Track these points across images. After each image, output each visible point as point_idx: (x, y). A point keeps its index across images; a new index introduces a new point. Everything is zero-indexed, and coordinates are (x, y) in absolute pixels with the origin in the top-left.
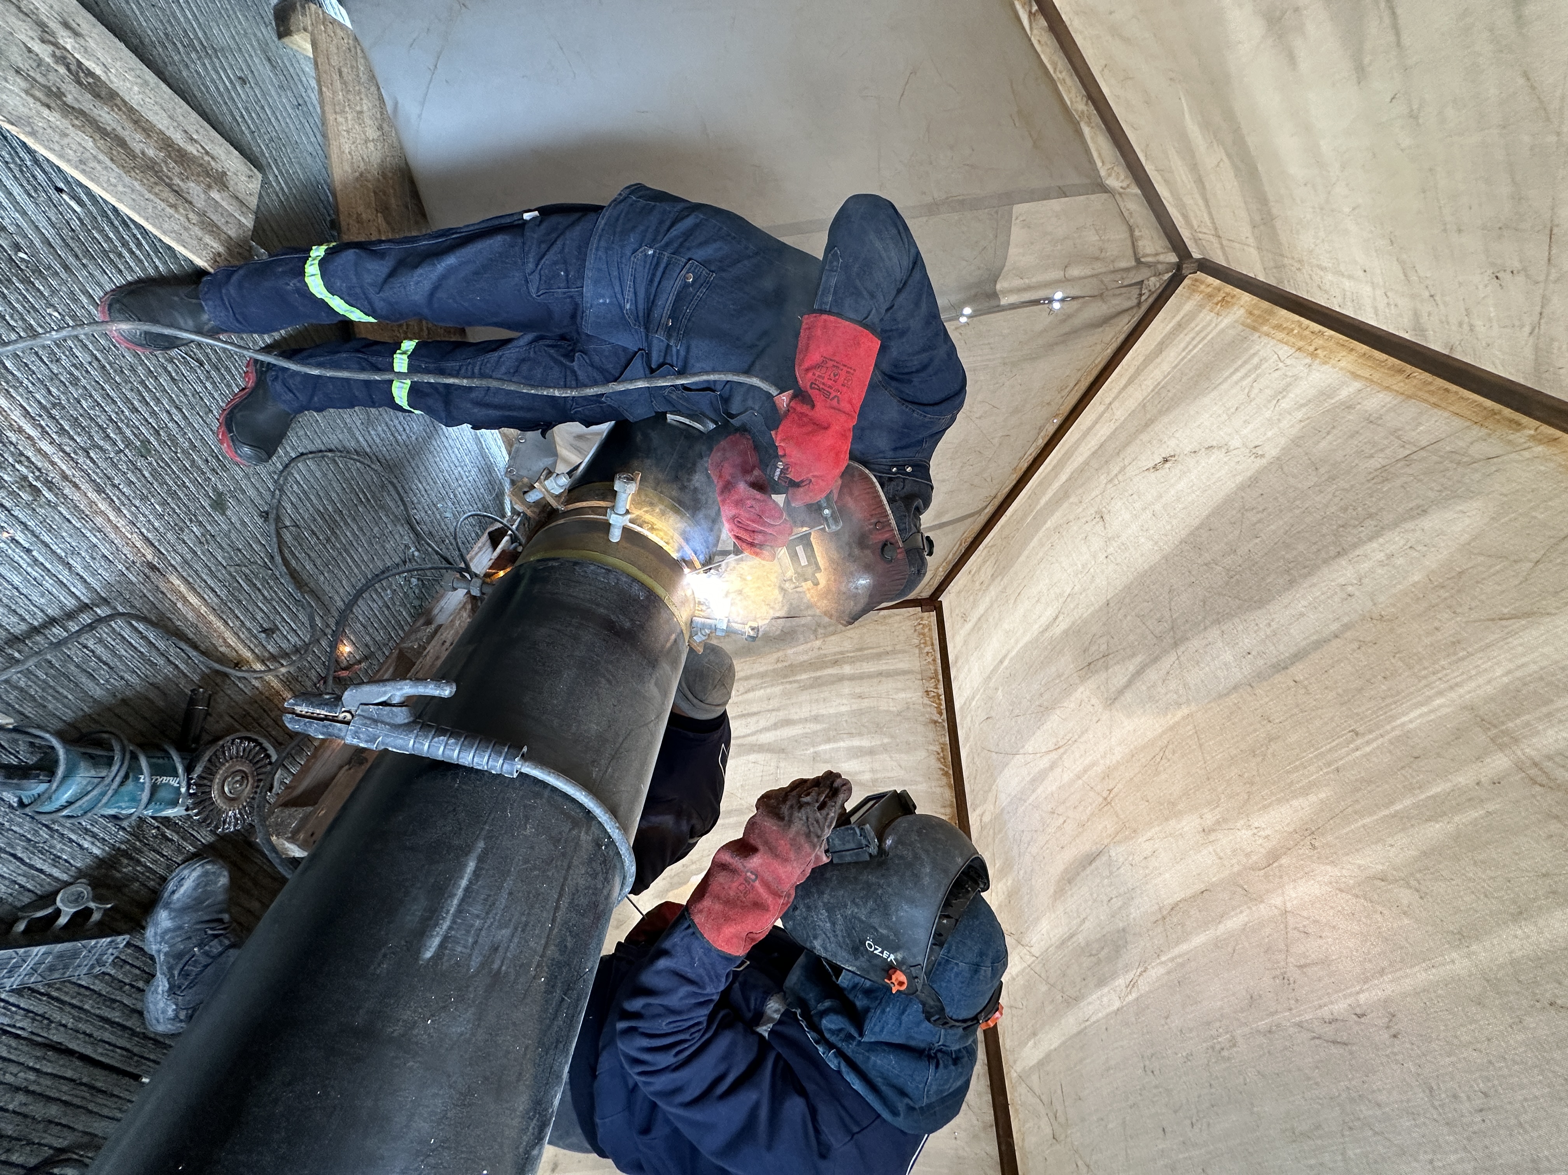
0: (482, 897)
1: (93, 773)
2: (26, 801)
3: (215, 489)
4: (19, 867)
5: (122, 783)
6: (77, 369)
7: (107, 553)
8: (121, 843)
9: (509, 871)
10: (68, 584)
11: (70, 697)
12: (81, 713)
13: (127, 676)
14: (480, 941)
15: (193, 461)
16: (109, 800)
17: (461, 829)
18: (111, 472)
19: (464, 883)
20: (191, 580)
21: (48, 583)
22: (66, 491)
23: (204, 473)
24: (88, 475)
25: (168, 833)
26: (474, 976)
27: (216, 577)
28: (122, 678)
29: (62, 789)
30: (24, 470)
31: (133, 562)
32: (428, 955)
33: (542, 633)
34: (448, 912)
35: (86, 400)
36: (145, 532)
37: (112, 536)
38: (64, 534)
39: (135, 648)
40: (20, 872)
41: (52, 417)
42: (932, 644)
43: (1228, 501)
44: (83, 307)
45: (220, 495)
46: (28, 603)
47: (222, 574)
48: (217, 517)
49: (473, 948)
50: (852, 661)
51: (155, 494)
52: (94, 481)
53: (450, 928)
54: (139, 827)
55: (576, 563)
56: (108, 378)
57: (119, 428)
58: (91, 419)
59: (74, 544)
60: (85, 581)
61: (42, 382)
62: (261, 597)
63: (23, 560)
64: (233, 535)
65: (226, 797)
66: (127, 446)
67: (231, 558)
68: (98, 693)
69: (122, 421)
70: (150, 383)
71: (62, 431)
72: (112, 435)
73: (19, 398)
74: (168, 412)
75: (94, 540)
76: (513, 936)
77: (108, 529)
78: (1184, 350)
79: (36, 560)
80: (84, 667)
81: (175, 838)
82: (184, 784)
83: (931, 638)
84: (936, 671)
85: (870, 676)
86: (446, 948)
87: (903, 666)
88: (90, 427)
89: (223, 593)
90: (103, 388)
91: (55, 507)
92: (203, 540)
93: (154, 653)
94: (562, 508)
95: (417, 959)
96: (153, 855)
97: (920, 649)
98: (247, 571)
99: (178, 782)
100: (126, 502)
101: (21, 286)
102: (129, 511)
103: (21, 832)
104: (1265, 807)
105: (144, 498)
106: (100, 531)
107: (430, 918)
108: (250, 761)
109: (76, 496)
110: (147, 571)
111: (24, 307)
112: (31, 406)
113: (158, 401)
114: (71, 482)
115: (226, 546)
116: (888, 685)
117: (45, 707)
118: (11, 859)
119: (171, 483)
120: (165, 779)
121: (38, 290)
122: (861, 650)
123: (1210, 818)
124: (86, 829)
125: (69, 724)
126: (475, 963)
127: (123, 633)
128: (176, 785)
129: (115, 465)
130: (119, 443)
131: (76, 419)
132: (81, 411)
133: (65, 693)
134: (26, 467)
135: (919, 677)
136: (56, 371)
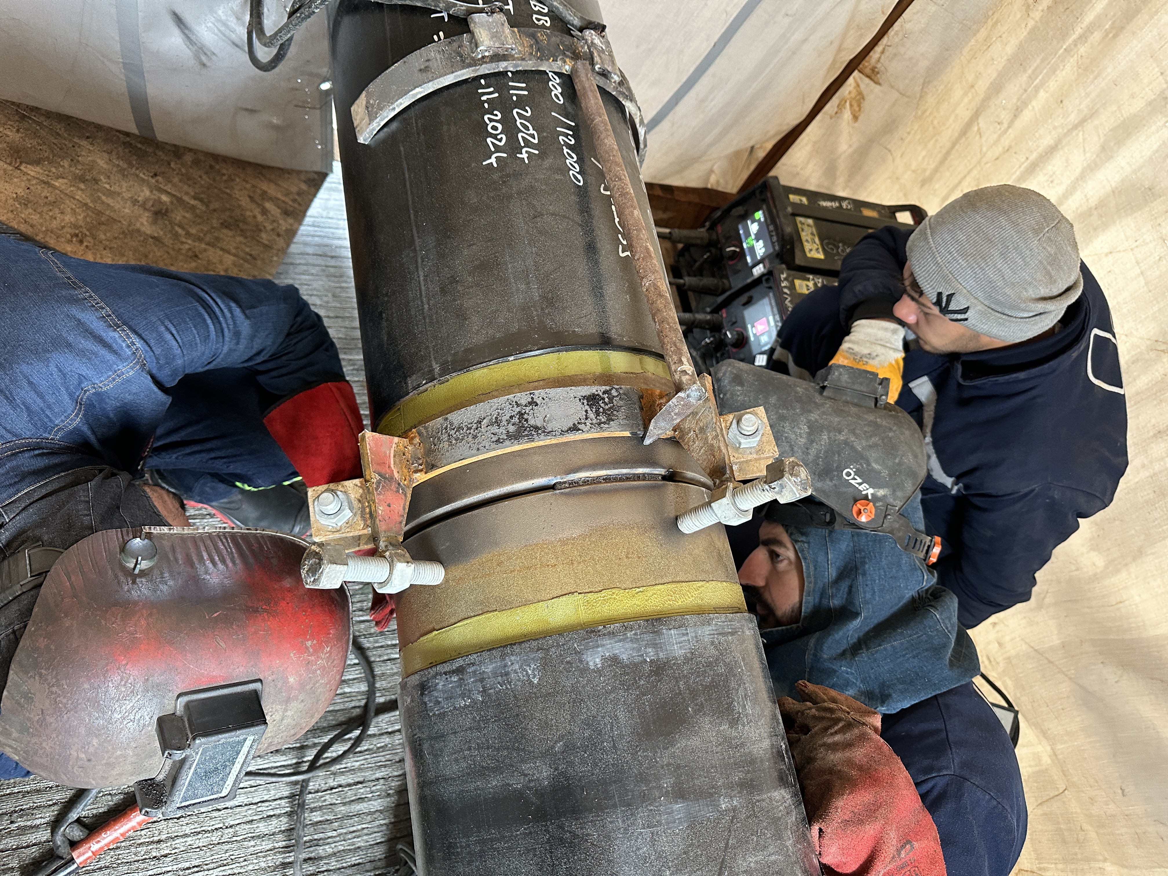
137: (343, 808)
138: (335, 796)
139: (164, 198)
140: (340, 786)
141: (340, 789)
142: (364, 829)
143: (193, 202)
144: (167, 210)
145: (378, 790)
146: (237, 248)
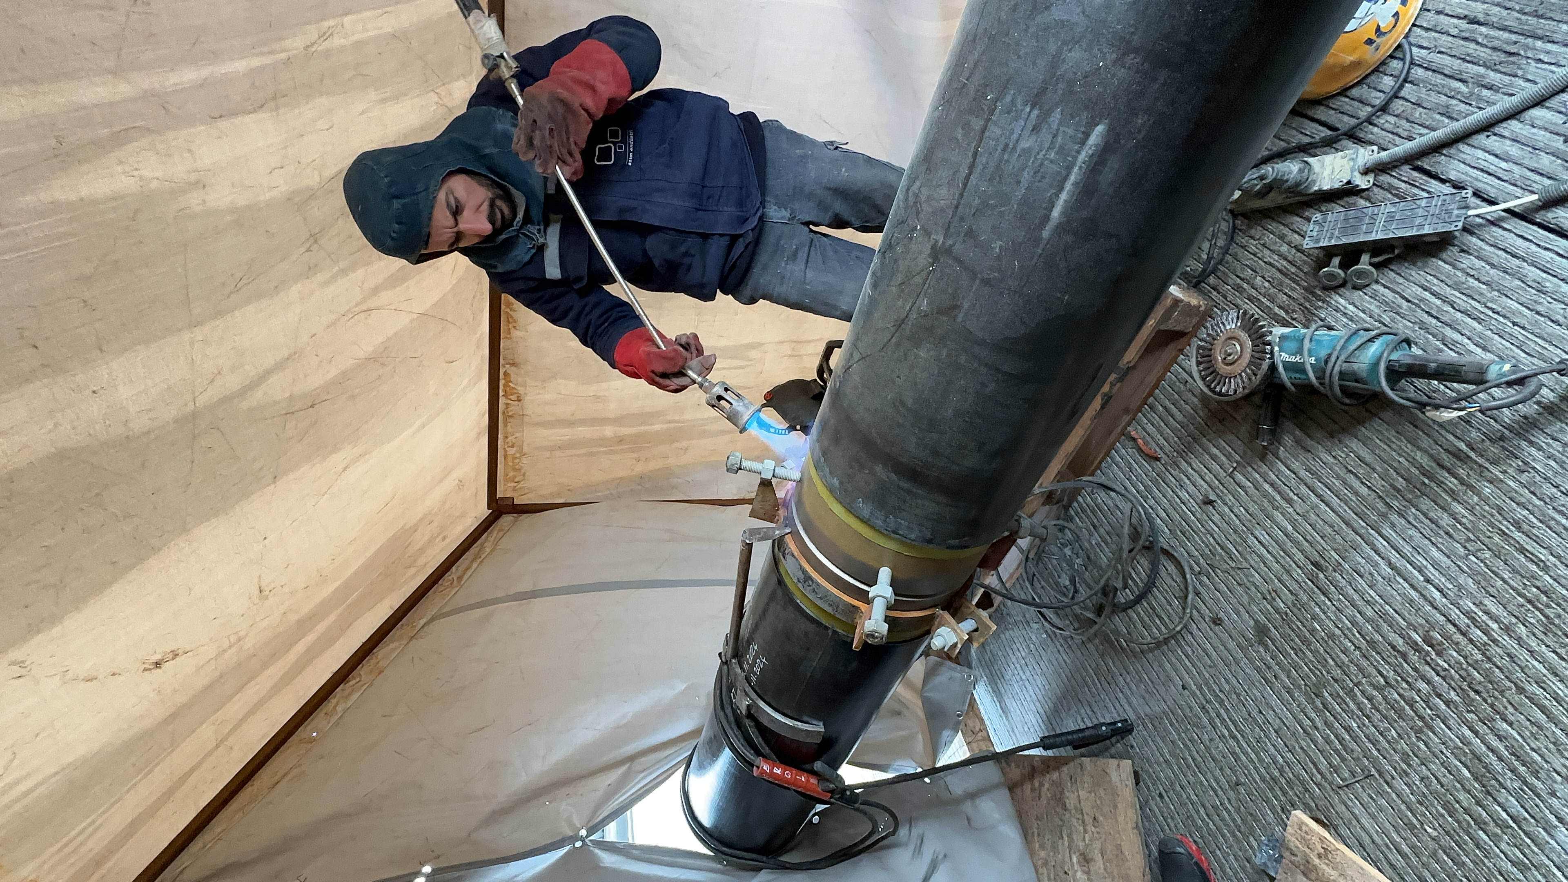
0: (1047, 180)
1: (1355, 366)
2: (1405, 345)
3: (1266, 648)
4: (1403, 291)
5: (1329, 356)
6: (1405, 772)
7: (1359, 579)
8: (1321, 307)
9: (1019, 205)
10: (1390, 548)
11: (1378, 441)
12: (1367, 425)
13: (1332, 460)
14: (1050, 137)
15: (1289, 677)
16: (1338, 342)
17: (1064, 251)
18: (1364, 663)
19: (1064, 196)
20: (1282, 553)
21: (1407, 549)
22: (1401, 641)
23: (1278, 664)
24: (1383, 659)
25: (1282, 313)
26: (1057, 105)
27: (1259, 556)
28: (1334, 457)
29: (1378, 353)
30: (1442, 663)
31: (1335, 571)
32: (1100, 128)
33: (971, 461)
34: (1081, 167)
35: (1393, 738)
36: (1327, 602)
37: (1356, 597)
38: (1398, 598)
39: (1326, 486)
40: (1402, 287)
41: (1422, 718)
42: (505, 457)
43: (79, 601)
44: (1405, 839)
45: (1262, 643)
46: (1422, 530)
47: (1254, 560)
48: (1262, 619)
49: (1057, 130)
50: (603, 441)
51: (1321, 641)
52: (1378, 653)
53: (1079, 152)
54: (1308, 320)
55: (930, 541)
56: (1374, 762)
57: (1360, 709)
58: (1386, 718)
59: (1389, 588)
60: (1376, 552)
61: (1434, 754)
62: (1216, 536)
63: (1432, 572)
64: (1245, 600)
65: (1238, 340)
66: (1352, 690)
67: (1245, 575)
68: (1354, 444)
69: (1358, 717)
70: (1336, 761)
71: (1411, 704)
72: (1366, 701)
73: (1453, 736)
74: (1317, 728)
75: (1372, 592)
76: (1017, 141)
77: (1360, 603)
78: (101, 826)
79: (1420, 571)
80: (1368, 469)
81: (1276, 310)
82: (1276, 354)
83: (506, 464)
84: (505, 425)
85: (583, 422)
86: (1083, 133)
87: (543, 432)
88: (1387, 709)
89: (1252, 540)
90: (1378, 750)
91: (1410, 624)
92: (1274, 594)
93: (1309, 481)
94: (938, 611)
95: (1110, 124)
96: (1295, 295)
97: (520, 450)
98: (1230, 563)
99: (1283, 357)
100: (1346, 632)
101: (1464, 858)
102: (1343, 622)
103: (1404, 321)
104: (115, 199)
105: (1331, 636)
106: (1367, 602)
107: (1096, 163)
108: (1219, 374)
109: (1393, 637)
110: (1322, 562)
111: (1459, 836)
112: (1441, 729)
113: (1328, 741)
114: (1398, 651)
115: (1253, 588)
116: (563, 411)
117: (1398, 432)
118: (1410, 299)
119: (1309, 653)
120: (1293, 359)
121: (1448, 856)
122: (592, 454)
123: (194, 200)
124: (1352, 321)
125: (1375, 415)
126: (1056, 116)
127: (1338, 501)
128: (1283, 354)
129: (1361, 669)
130: (1359, 694)
131: (1400, 717)
132: (1396, 725)
133: (1382, 444)
134: (1438, 665)
135: (526, 419)
136: (1423, 767)
137: (1378, 468)
138: (1373, 481)
139: (1075, 860)
140: (1362, 483)
141: (1364, 480)
142: (1380, 440)
143: (1066, 838)
144: (1081, 855)
145: (1343, 452)
146: (1073, 792)
